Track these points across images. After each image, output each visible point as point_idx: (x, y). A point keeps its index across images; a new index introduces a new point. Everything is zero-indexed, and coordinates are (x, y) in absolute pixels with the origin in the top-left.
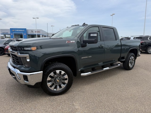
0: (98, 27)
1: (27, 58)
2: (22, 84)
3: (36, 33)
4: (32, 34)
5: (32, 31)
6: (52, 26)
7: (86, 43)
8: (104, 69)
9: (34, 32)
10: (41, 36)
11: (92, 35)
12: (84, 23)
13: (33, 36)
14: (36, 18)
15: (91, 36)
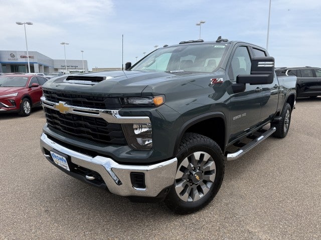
0: (247, 47)
1: (135, 126)
2: (123, 197)
3: (29, 61)
4: (12, 61)
5: (13, 56)
6: (63, 44)
7: (245, 84)
8: (259, 139)
9: (18, 57)
10: (36, 67)
11: (261, 64)
12: (220, 37)
13: (15, 68)
14: (25, 24)
15: (259, 66)
